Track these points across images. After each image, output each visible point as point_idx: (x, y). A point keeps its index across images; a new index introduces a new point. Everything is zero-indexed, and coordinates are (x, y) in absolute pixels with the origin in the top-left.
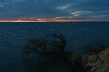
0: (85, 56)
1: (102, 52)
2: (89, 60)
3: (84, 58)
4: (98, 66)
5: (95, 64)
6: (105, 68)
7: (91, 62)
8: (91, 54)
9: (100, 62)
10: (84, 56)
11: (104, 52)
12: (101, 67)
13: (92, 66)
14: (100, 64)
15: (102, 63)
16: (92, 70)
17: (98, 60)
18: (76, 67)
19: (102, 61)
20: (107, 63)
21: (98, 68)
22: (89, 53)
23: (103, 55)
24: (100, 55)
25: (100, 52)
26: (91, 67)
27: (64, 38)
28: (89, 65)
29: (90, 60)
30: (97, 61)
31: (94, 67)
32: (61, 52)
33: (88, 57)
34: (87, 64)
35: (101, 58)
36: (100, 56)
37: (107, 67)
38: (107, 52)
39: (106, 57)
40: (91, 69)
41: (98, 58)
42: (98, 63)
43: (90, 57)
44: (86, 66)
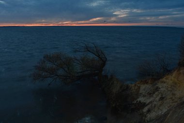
0: (136, 85)
1: (164, 79)
2: (141, 92)
3: (133, 88)
4: (155, 103)
5: (151, 99)
6: (166, 107)
7: (144, 96)
8: (146, 82)
9: (160, 96)
10: (133, 85)
11: (167, 79)
12: (161, 105)
13: (145, 103)
14: (159, 100)
15: (163, 98)
16: (145, 110)
17: (156, 93)
19: (162, 95)
20: (171, 98)
21: (155, 106)
22: (142, 81)
23: (165, 84)
24: (159, 85)
25: (161, 80)
26: (144, 105)
27: (102, 53)
28: (140, 102)
29: (143, 92)
30: (154, 95)
31: (148, 104)
32: (96, 77)
33: (139, 88)
34: (138, 100)
35: (162, 89)
36: (160, 87)
37: (170, 106)
38: (171, 80)
39: (169, 89)
40: (143, 108)
41: (157, 89)
42: (156, 97)
43: (144, 88)
44: (135, 102)
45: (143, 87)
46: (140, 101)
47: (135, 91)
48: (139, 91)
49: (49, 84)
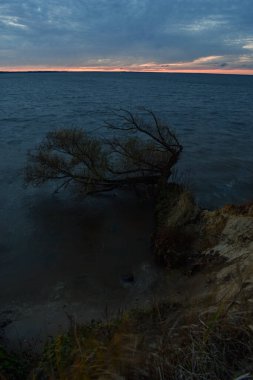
0: (218, 214)
2: (224, 232)
3: (211, 220)
5: (243, 252)
7: (231, 242)
8: (243, 211)
10: (214, 213)
13: (225, 259)
16: (224, 272)
18: (168, 251)
22: (233, 207)
26: (223, 262)
27: (172, 135)
28: (217, 254)
29: (231, 233)
31: (231, 263)
33: (225, 221)
34: (215, 249)
40: (221, 268)
43: (235, 223)
44: (208, 252)
45: (233, 220)
46: (218, 252)
47: (213, 227)
48: (223, 228)
49: (56, 192)
